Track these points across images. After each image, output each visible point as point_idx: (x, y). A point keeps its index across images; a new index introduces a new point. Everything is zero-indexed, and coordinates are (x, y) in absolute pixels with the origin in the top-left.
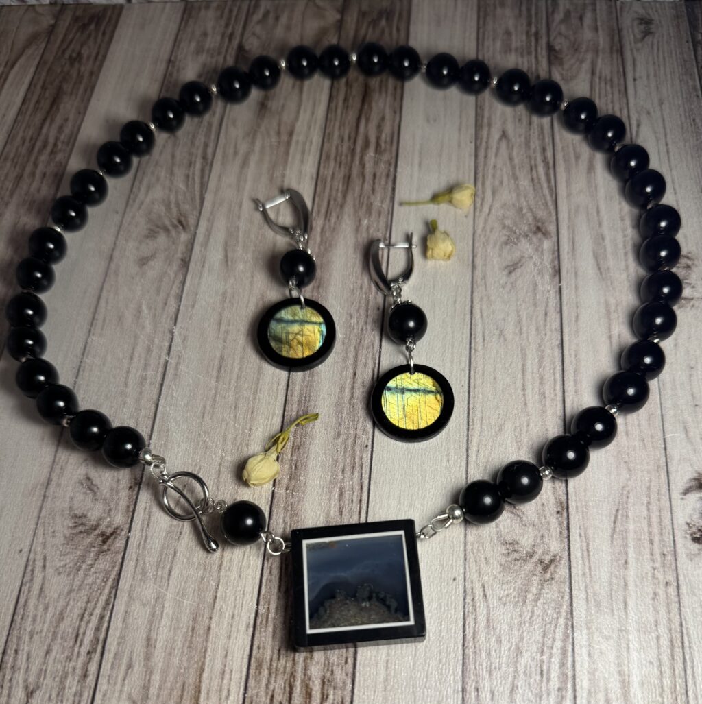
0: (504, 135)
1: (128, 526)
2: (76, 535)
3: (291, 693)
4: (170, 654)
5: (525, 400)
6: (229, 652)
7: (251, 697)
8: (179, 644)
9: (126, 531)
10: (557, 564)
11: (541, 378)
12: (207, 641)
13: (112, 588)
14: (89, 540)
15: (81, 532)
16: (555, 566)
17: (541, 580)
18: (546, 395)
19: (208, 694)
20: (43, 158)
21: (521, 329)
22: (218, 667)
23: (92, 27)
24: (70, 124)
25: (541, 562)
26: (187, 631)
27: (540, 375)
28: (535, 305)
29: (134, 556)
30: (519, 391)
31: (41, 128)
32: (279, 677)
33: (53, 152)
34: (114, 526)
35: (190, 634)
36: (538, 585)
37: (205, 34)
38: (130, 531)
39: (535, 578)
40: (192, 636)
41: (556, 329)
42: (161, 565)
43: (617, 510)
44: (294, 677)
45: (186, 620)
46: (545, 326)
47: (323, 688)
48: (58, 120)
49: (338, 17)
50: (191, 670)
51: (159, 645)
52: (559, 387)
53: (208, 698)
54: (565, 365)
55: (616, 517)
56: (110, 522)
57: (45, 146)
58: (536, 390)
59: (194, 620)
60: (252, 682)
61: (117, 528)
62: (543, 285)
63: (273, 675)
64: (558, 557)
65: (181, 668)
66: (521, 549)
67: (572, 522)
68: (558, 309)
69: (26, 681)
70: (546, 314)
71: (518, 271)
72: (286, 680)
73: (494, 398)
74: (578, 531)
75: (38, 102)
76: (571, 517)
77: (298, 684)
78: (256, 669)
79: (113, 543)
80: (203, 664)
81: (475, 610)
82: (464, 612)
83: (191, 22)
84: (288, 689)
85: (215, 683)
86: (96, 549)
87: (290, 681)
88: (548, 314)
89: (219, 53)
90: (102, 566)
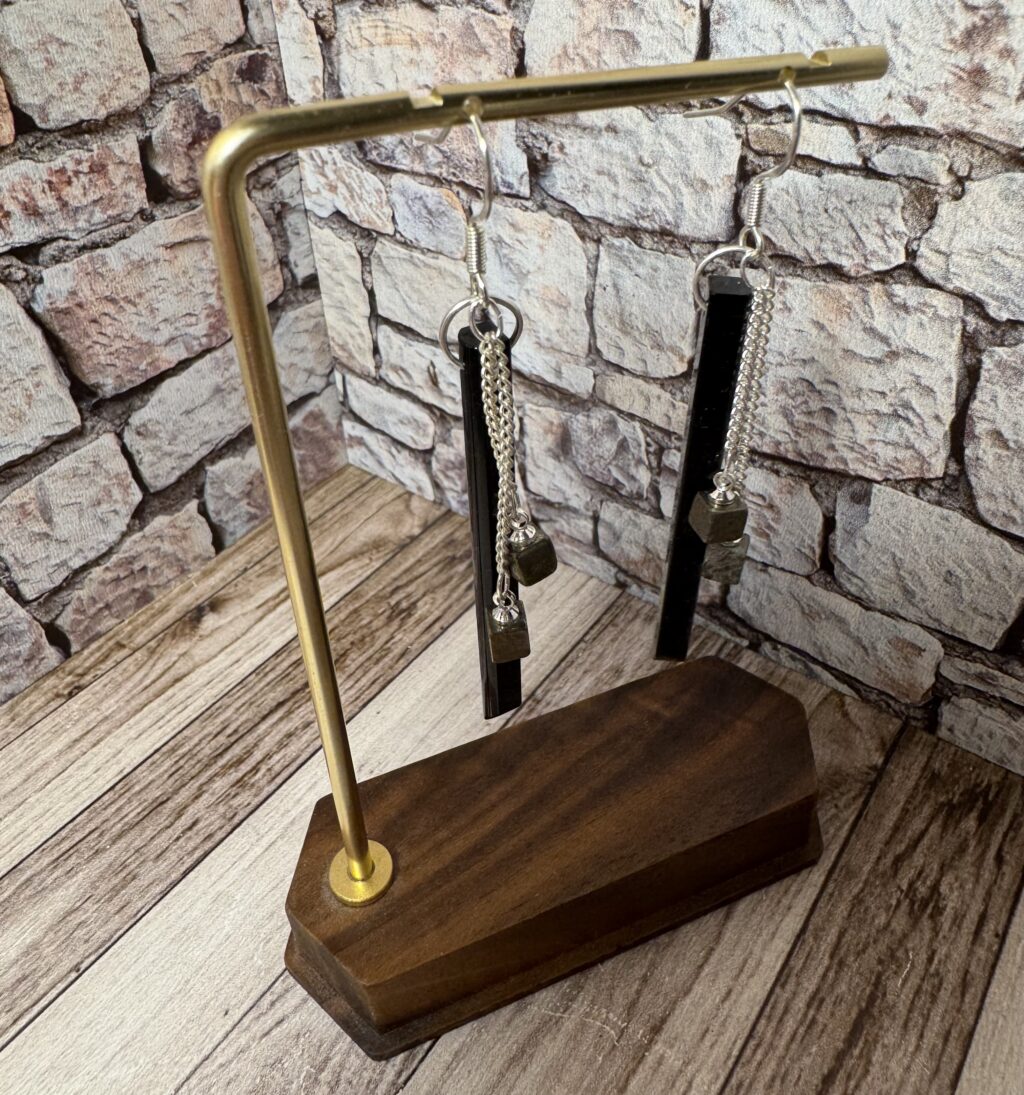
33: (239, 783)
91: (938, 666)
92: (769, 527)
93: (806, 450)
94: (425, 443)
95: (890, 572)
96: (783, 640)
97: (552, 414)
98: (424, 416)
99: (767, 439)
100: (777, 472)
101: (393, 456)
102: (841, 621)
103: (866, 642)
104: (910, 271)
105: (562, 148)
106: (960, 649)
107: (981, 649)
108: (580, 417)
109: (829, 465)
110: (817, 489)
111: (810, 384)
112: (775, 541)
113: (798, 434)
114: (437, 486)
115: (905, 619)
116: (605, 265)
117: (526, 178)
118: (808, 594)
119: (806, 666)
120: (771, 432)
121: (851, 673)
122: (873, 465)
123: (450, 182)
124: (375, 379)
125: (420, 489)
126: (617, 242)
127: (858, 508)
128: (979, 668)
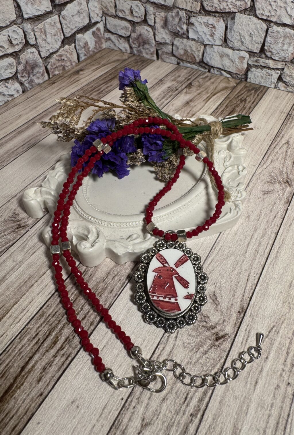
0: (288, 142)
1: (32, 226)
2: (9, 220)
3: (47, 337)
4: (8, 289)
5: (247, 250)
6: (34, 301)
7: (28, 329)
8: (15, 286)
9: (30, 227)
10: (226, 340)
11: (260, 243)
12: (28, 291)
13: (6, 248)
14: (12, 225)
15: (12, 220)
16: (224, 340)
17: (212, 344)
18: (259, 252)
19: (10, 316)
20: (95, 93)
21: (259, 218)
22: (24, 306)
23: (140, 63)
24: (112, 87)
25: (217, 334)
26: (22, 282)
27: (260, 242)
28: (271, 211)
29: (25, 239)
30: (246, 245)
31: (101, 85)
32: (47, 326)
33: (100, 93)
34: (26, 224)
35: (23, 284)
36: (209, 346)
37: (179, 76)
38: (31, 228)
39: (209, 341)
40: (23, 285)
41: (277, 225)
42: (33, 248)
43: (274, 326)
44: (55, 329)
45: (25, 277)
46: (273, 222)
47: (64, 343)
48: (109, 85)
49: (235, 85)
50: (11, 301)
51: (7, 282)
52: (267, 251)
53: (8, 319)
54: (275, 242)
55: (272, 329)
56: (26, 221)
57: (98, 90)
58: (255, 247)
59: (29, 278)
60: (33, 321)
61: (26, 225)
62: (279, 204)
63: (45, 323)
64: (228, 336)
65: (7, 297)
66: (209, 322)
67: (244, 321)
68: (283, 217)
70: (275, 217)
71: (269, 195)
72: (49, 329)
73: (231, 243)
74: (246, 327)
75: (106, 77)
76: (245, 318)
77: (54, 334)
78: (40, 316)
79: (21, 230)
80: (19, 300)
81: (167, 342)
82: (160, 340)
83: (176, 72)
84: (47, 334)
85: (17, 312)
86: (12, 229)
87: (51, 330)
88: (277, 217)
89: (181, 83)
90: (9, 237)
91: (248, 61)
92: (214, 33)
93: (222, 8)
94: (128, 34)
95: (238, 38)
96: (216, 66)
97: (163, 14)
98: (128, 25)
99: (214, 7)
100: (215, 16)
101: (119, 41)
102: (228, 56)
103: (233, 61)
106: (252, 54)
107: (256, 53)
108: (170, 13)
109: (227, 11)
110: (224, 19)
112: (215, 37)
113: (220, 4)
114: (131, 48)
115: (241, 50)
118: (221, 50)
119: (221, 72)
120: (215, 5)
121: (230, 70)
122: (236, 8)
124: (115, 16)
125: (126, 50)
127: (233, 21)
128: (256, 58)
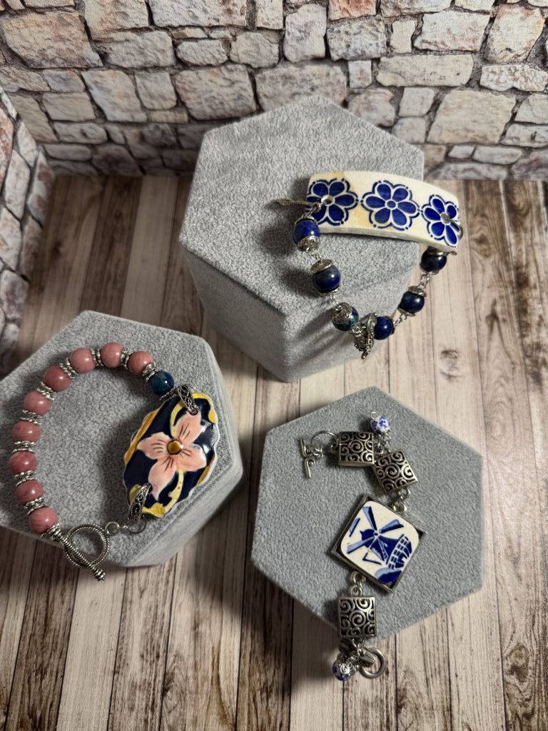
69: (139, 585)
104: (230, 61)
105: (111, 49)
111: (214, 97)
116: (138, 80)
117: (100, 61)
123: (70, 68)
126: (140, 73)
